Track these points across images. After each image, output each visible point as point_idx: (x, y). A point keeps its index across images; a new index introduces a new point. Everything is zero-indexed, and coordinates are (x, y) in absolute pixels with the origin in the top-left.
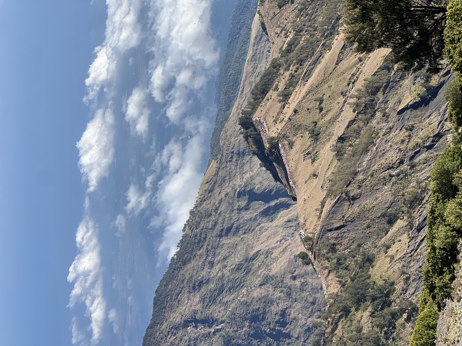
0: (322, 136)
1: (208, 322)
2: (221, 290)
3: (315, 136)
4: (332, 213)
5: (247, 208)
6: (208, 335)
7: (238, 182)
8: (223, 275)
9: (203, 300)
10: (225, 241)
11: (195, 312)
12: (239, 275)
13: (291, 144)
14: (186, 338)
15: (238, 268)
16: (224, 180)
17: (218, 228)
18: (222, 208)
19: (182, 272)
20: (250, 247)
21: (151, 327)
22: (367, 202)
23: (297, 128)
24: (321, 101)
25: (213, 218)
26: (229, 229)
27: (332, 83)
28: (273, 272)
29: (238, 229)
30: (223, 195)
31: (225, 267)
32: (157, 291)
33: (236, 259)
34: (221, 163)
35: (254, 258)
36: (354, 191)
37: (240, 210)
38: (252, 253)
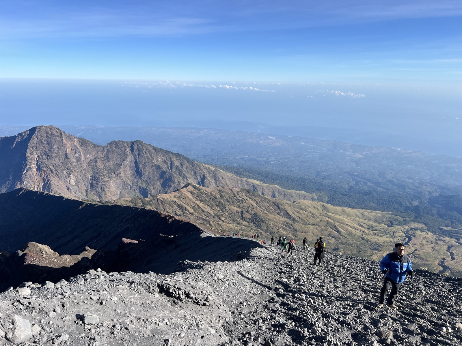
0: (179, 198)
1: (171, 167)
2: (179, 171)
3: (179, 197)
4: (160, 200)
5: (200, 177)
6: (168, 167)
7: (208, 176)
8: (183, 171)
9: (177, 166)
10: (193, 172)
11: (174, 164)
12: (183, 175)
13: (178, 193)
14: (168, 162)
15: (184, 175)
16: (208, 172)
17: (196, 170)
18: (201, 171)
19: (185, 161)
20: (190, 178)
21: (172, 153)
22: (161, 206)
23: (181, 194)
24: (185, 198)
25: (198, 169)
26: (195, 173)
27: (189, 200)
28: (181, 184)
29: (195, 175)
30: (204, 172)
31: (185, 172)
32: (181, 154)
33: (187, 174)
34: (213, 171)
35: (186, 179)
36: (163, 203)
37: (200, 176)
38: (188, 179)
